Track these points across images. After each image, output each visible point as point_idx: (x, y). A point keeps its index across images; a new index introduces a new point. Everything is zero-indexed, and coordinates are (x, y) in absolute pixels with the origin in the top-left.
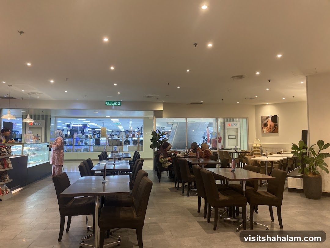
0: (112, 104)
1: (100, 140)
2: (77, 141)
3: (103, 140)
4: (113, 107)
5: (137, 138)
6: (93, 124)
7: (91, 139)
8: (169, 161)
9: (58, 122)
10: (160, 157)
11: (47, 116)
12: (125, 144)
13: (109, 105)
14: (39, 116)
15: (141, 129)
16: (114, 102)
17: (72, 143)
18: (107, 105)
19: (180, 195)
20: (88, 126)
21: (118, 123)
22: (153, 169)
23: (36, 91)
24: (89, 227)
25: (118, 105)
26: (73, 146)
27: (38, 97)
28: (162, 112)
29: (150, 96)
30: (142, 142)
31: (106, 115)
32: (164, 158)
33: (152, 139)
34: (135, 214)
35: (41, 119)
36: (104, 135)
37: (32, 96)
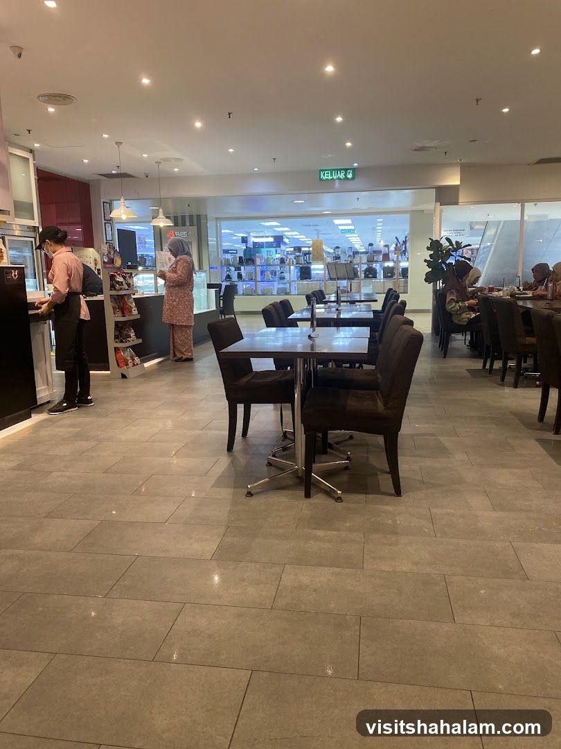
0: (335, 177)
1: (309, 268)
2: (262, 272)
3: (317, 269)
4: (337, 184)
5: (395, 262)
6: (295, 234)
7: (292, 267)
8: (471, 308)
9: (223, 231)
10: (448, 300)
11: (199, 217)
12: (366, 277)
13: (327, 179)
14: (183, 217)
15: (405, 242)
16: (337, 170)
17: (254, 275)
18: (321, 179)
19: (496, 385)
20: (286, 240)
21: (349, 231)
22: (430, 332)
23: (172, 153)
24: (286, 431)
25: (348, 179)
26: (256, 281)
27: (176, 170)
28: (458, 190)
29: (428, 145)
30: (405, 272)
31: (322, 209)
32: (457, 302)
33: (429, 259)
34: (380, 404)
35: (188, 224)
36: (319, 257)
37: (163, 166)
